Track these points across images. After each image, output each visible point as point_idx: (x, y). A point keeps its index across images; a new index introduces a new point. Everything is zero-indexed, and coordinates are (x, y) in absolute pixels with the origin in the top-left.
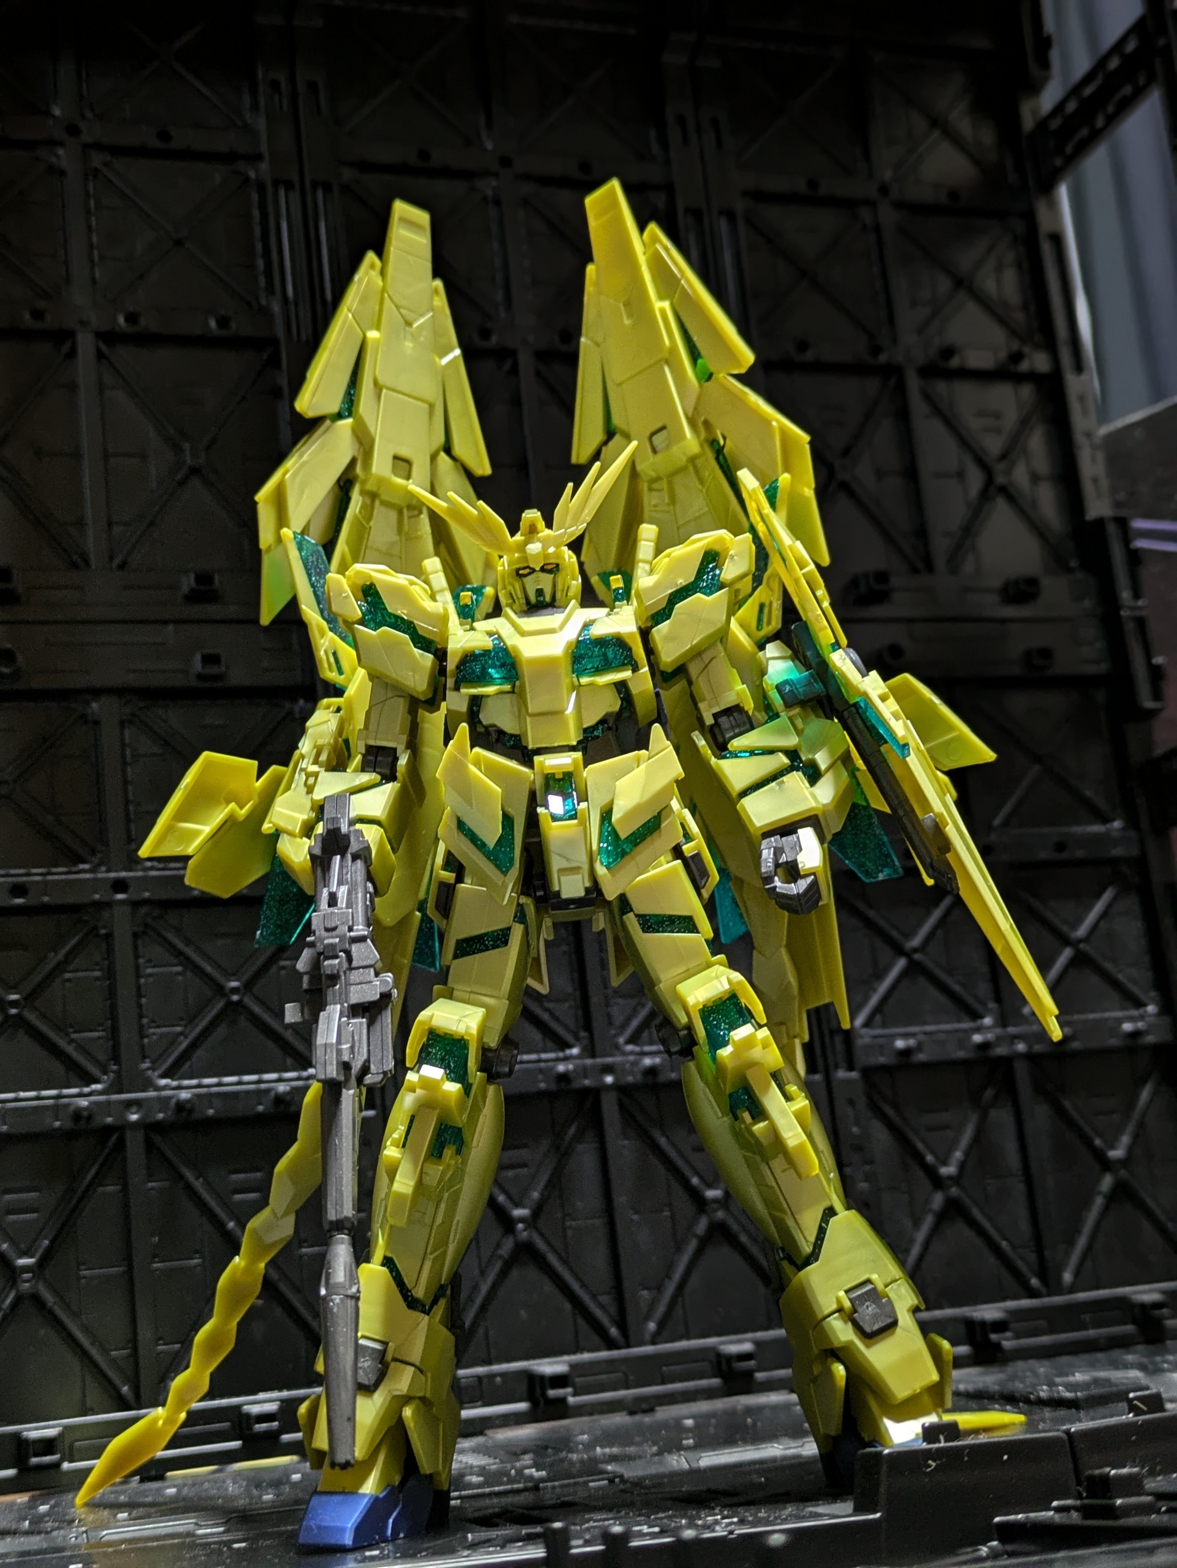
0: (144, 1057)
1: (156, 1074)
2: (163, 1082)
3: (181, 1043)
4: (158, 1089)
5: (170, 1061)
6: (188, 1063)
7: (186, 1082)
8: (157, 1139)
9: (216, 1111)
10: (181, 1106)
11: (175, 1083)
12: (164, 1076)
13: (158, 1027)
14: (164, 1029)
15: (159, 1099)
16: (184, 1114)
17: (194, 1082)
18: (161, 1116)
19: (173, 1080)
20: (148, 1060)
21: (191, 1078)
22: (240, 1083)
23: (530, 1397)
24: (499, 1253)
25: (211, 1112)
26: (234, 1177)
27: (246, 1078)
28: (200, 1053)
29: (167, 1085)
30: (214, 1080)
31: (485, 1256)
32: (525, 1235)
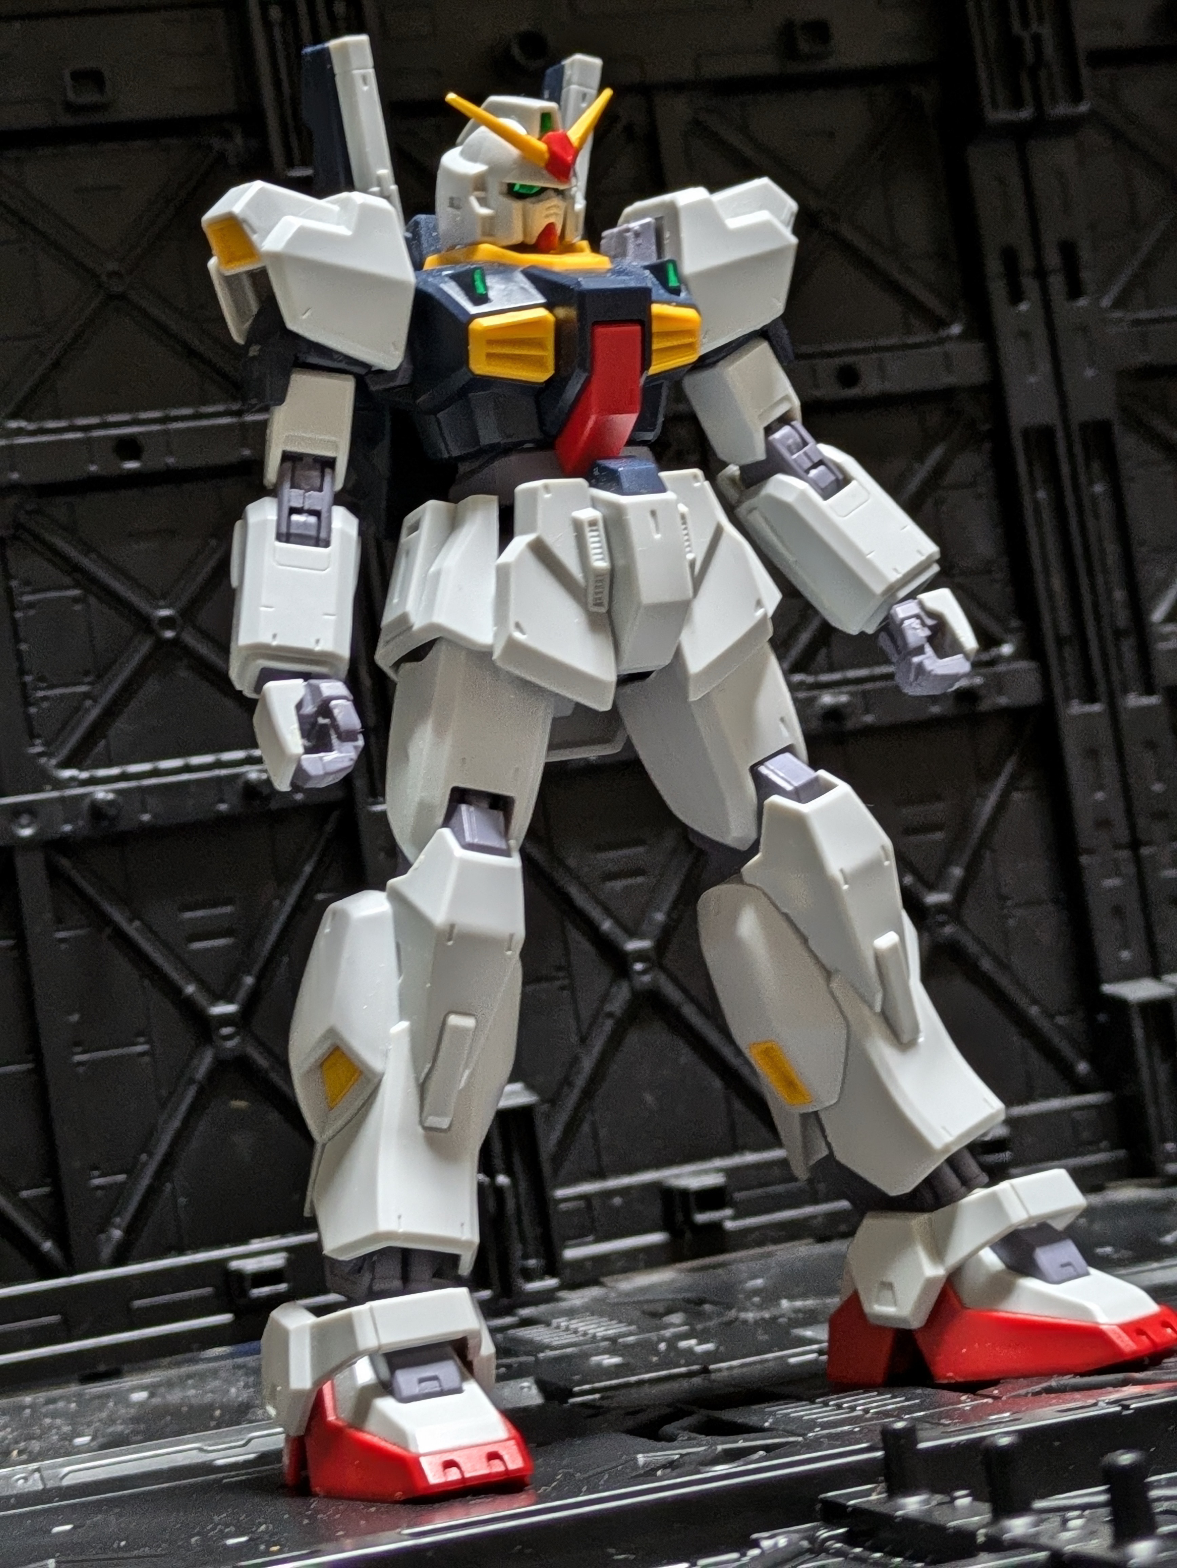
0: (33, 736)
1: (53, 762)
2: (67, 773)
3: (88, 710)
4: (60, 784)
5: (73, 740)
6: (103, 743)
7: (102, 773)
8: (65, 863)
9: (155, 816)
10: (97, 811)
11: (84, 775)
12: (66, 764)
13: (51, 687)
14: (60, 691)
15: (62, 799)
16: (105, 823)
17: (115, 771)
18: (68, 828)
19: (81, 769)
20: (38, 741)
21: (110, 765)
22: (187, 769)
23: (666, 1225)
24: (608, 1008)
25: (146, 817)
26: (188, 915)
27: (196, 760)
28: (121, 725)
29: (73, 779)
30: (146, 767)
31: (586, 1014)
32: (646, 978)
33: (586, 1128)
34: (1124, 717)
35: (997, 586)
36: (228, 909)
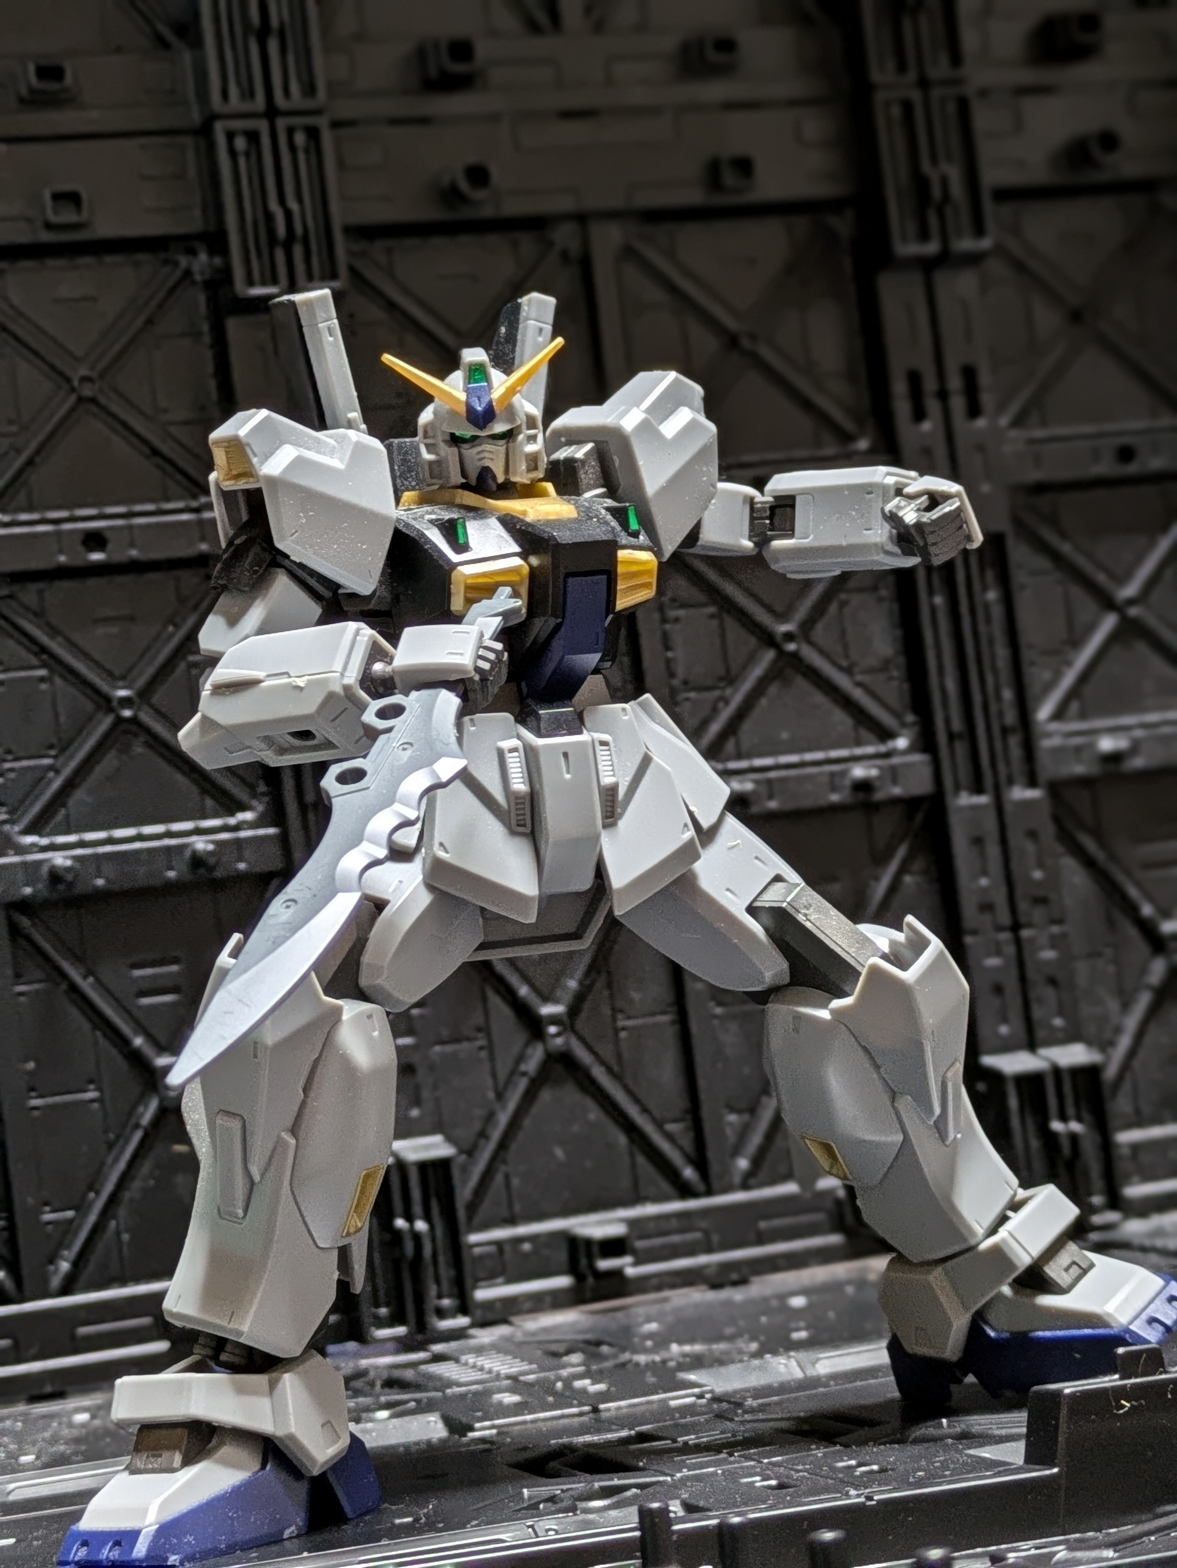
1: (17, 828)
2: (29, 839)
3: (50, 782)
4: (21, 850)
5: (37, 807)
6: (63, 811)
7: (61, 839)
8: (25, 922)
9: (108, 881)
10: (56, 876)
11: (44, 841)
12: (27, 831)
13: (16, 759)
14: (25, 763)
15: (23, 865)
16: (63, 888)
17: (72, 838)
18: (28, 890)
19: (41, 835)
21: (68, 832)
22: (140, 838)
23: (573, 1269)
24: (523, 1068)
25: (100, 882)
26: (137, 973)
27: (148, 830)
28: (79, 795)
29: (33, 845)
30: (101, 835)
31: (502, 1073)
32: (559, 1041)
33: (499, 1178)
34: (1008, 808)
35: (895, 684)
36: (174, 968)
